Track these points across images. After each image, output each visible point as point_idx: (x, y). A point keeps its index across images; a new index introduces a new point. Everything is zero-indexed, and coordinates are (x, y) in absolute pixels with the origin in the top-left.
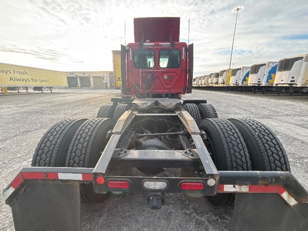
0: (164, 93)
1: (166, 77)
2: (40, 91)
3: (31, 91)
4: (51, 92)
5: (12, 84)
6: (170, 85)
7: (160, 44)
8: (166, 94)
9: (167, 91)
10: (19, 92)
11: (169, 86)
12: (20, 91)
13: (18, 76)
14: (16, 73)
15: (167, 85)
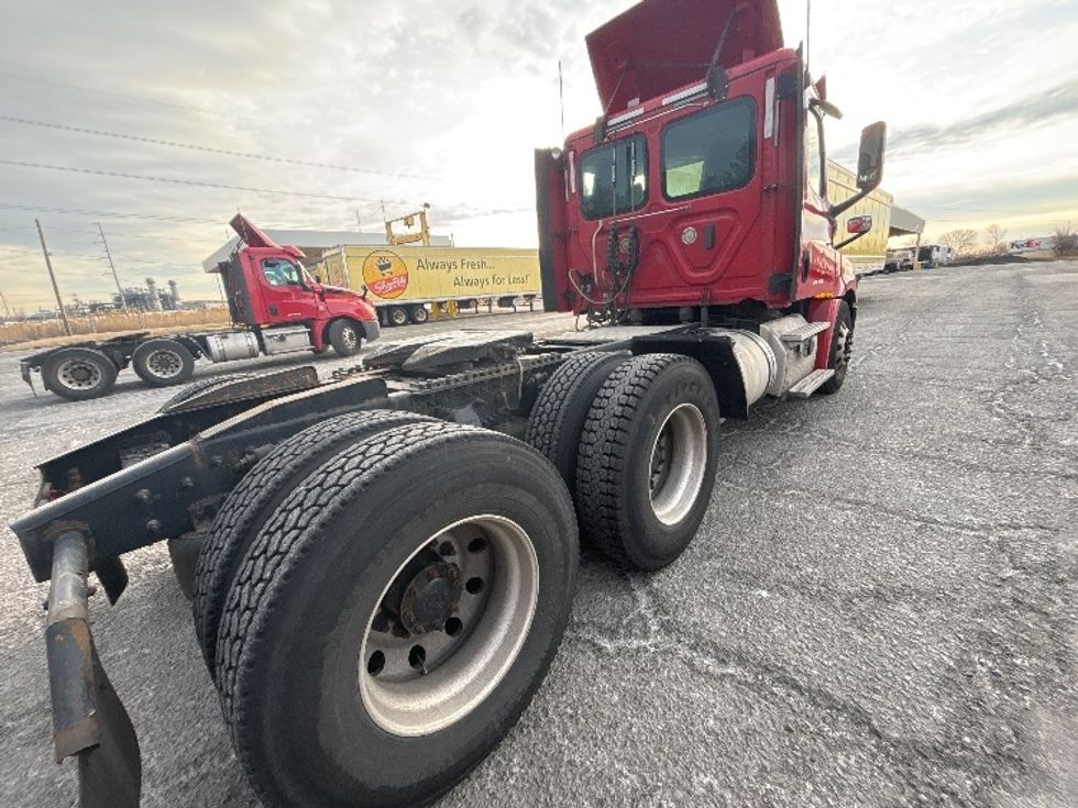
0: (688, 304)
1: (689, 235)
2: (509, 306)
3: (496, 308)
4: (532, 310)
5: (465, 293)
6: (707, 268)
7: (665, 102)
8: (692, 307)
9: (699, 294)
10: (477, 312)
11: (706, 274)
12: (479, 309)
13: (470, 274)
14: (465, 266)
15: (695, 269)
